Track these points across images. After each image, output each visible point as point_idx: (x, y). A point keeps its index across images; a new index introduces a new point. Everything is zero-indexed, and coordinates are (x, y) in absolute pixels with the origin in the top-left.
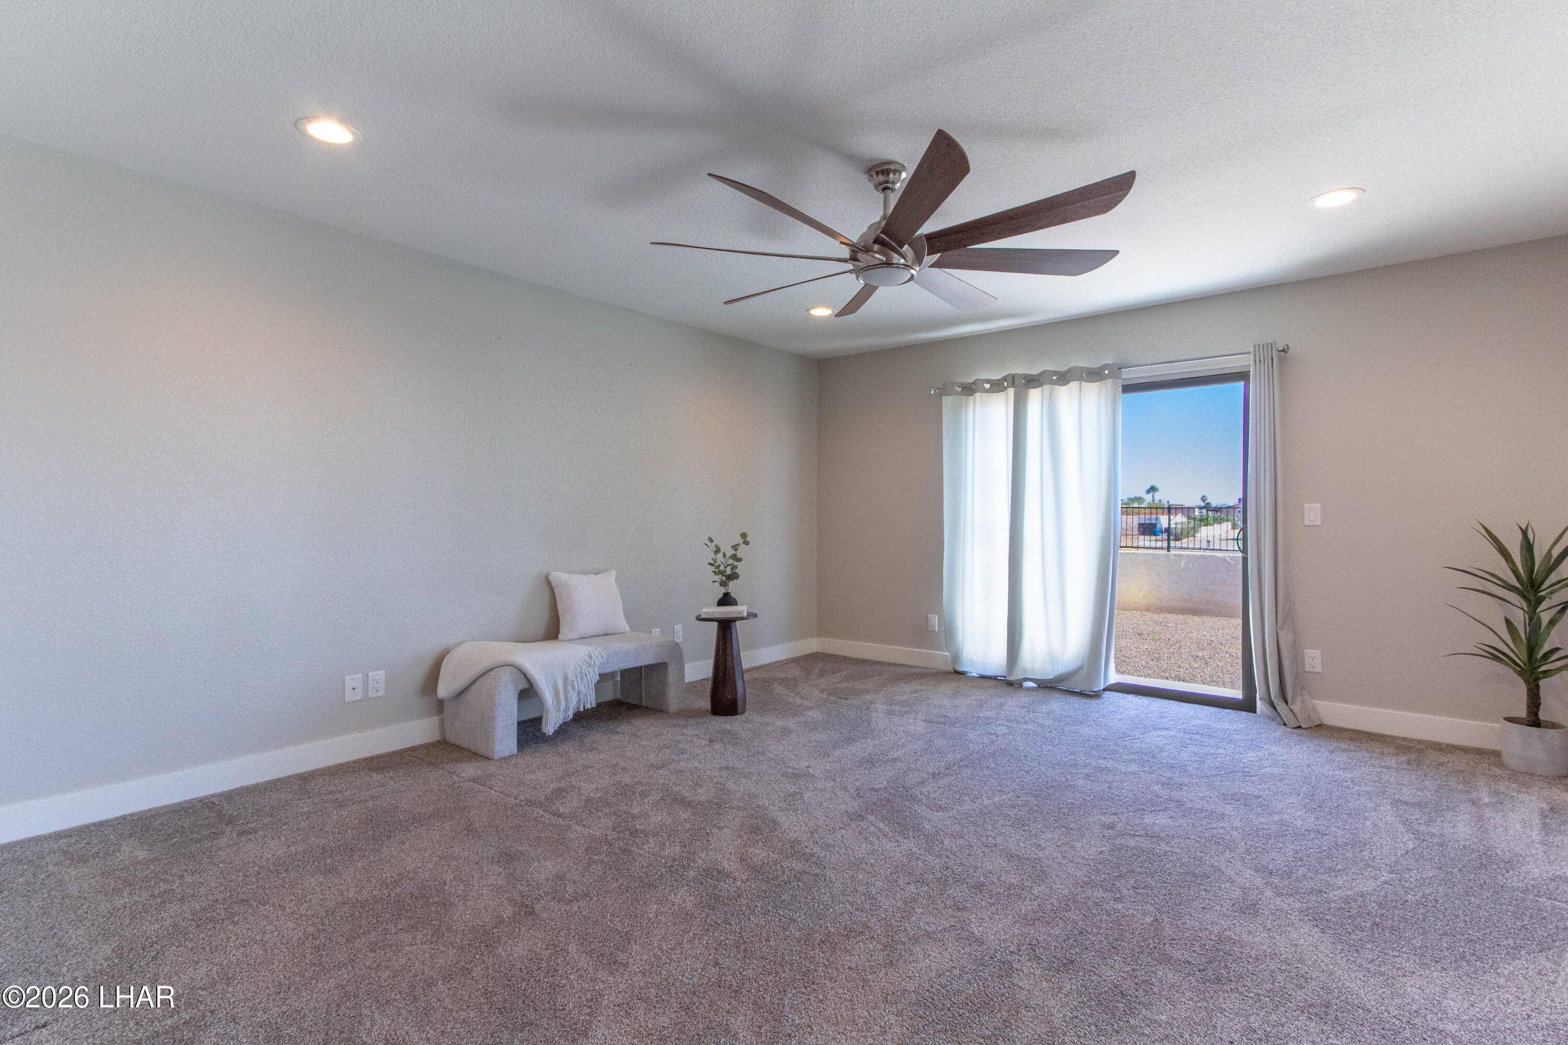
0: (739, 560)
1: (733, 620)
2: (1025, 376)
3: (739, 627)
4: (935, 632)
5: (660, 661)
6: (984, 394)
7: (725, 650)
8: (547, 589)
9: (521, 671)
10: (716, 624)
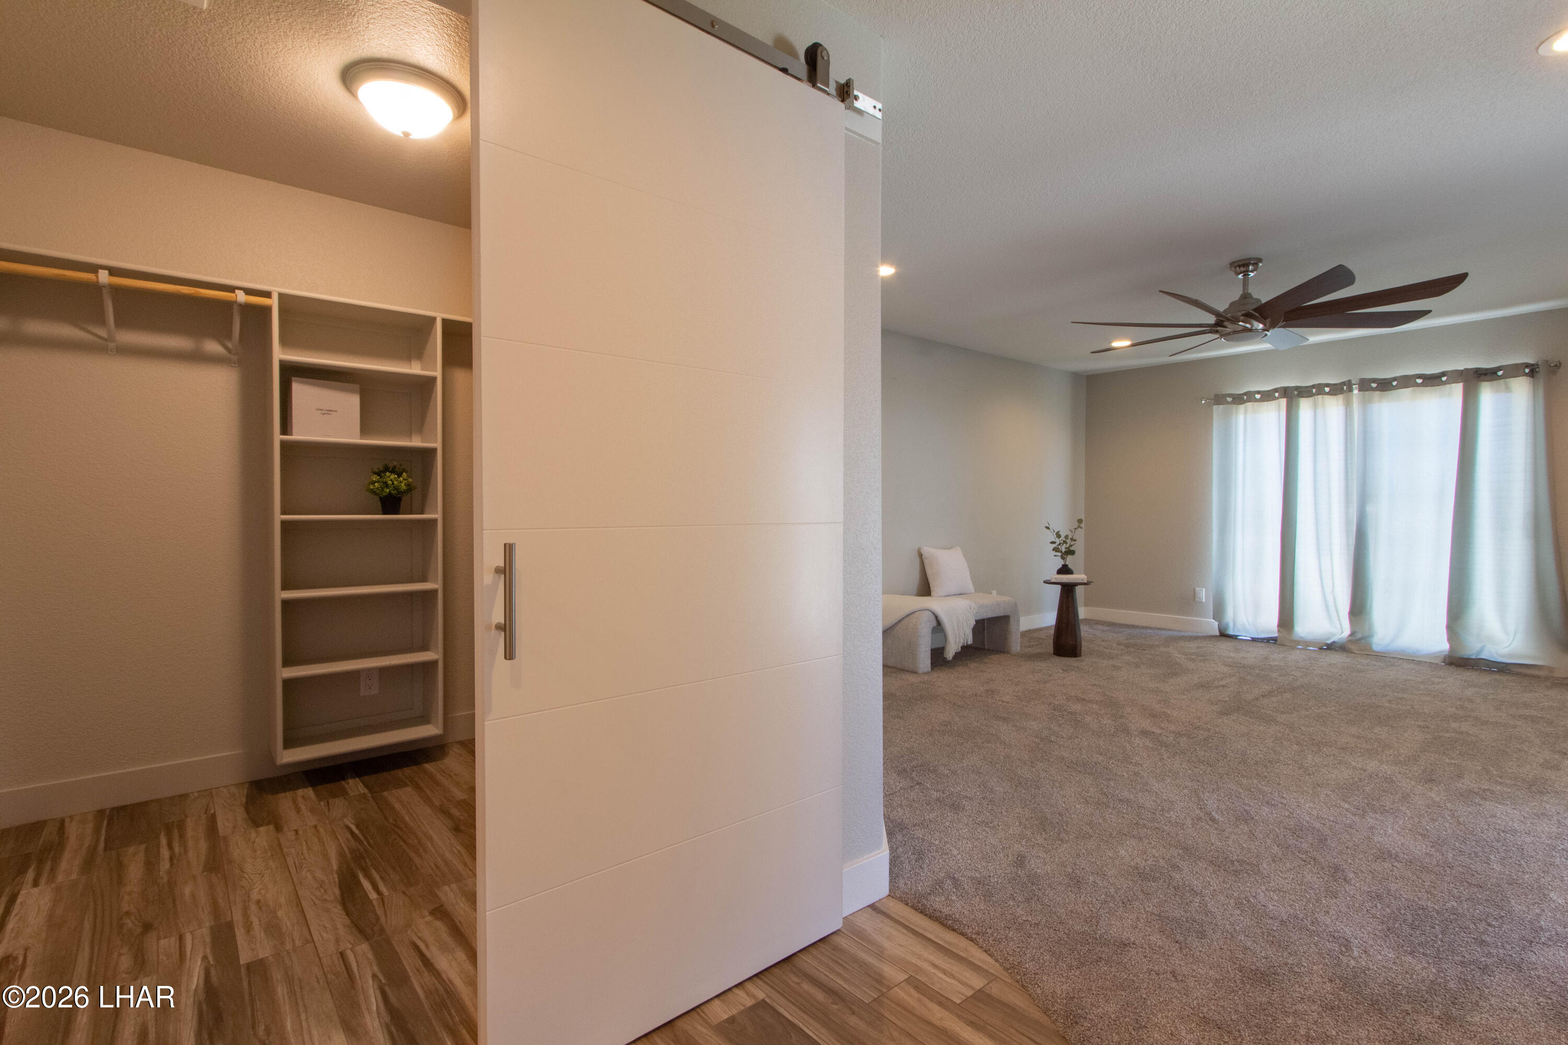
0: (1075, 540)
1: (1076, 584)
2: (1297, 388)
3: (1079, 590)
4: (1202, 602)
5: (1006, 614)
6: (1256, 404)
7: (1068, 608)
8: (918, 560)
9: (934, 614)
10: (1059, 587)
